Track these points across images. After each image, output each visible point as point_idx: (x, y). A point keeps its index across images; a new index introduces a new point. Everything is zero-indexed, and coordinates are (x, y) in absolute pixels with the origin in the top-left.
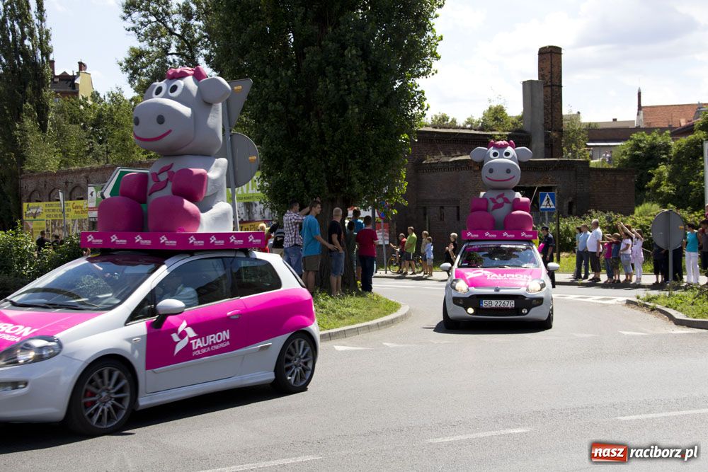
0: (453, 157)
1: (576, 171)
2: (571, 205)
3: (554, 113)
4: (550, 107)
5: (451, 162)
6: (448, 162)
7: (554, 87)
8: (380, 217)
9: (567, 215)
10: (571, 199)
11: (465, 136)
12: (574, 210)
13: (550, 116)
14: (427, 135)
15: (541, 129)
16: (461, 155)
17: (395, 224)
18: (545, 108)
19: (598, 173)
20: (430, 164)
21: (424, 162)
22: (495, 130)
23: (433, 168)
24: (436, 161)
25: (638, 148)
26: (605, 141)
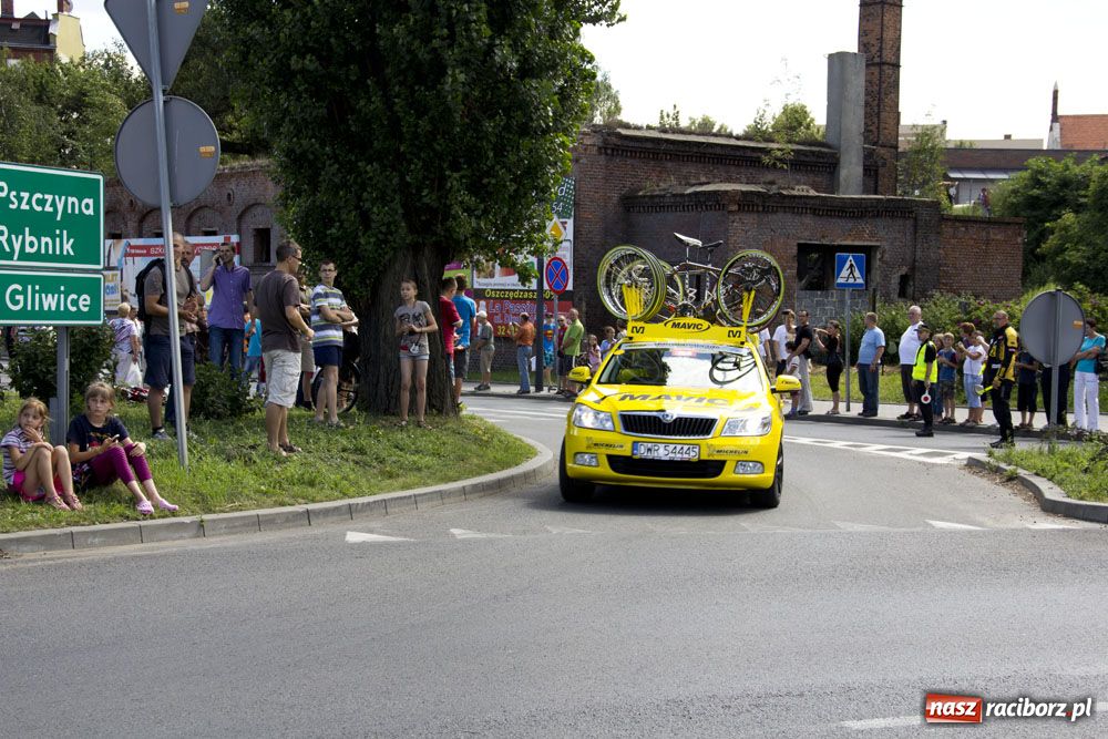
0: (693, 185)
1: (915, 219)
2: (904, 280)
3: (883, 115)
4: (876, 102)
5: (690, 194)
6: (682, 195)
7: (885, 67)
8: (552, 289)
9: (895, 296)
10: (904, 270)
11: (718, 151)
12: (910, 290)
13: (876, 120)
14: (649, 145)
15: (857, 142)
16: (708, 183)
17: (584, 304)
18: (867, 104)
19: (957, 224)
20: (652, 197)
21: (641, 193)
22: (773, 141)
23: (656, 204)
24: (663, 193)
25: (1037, 183)
26: (983, 170)
